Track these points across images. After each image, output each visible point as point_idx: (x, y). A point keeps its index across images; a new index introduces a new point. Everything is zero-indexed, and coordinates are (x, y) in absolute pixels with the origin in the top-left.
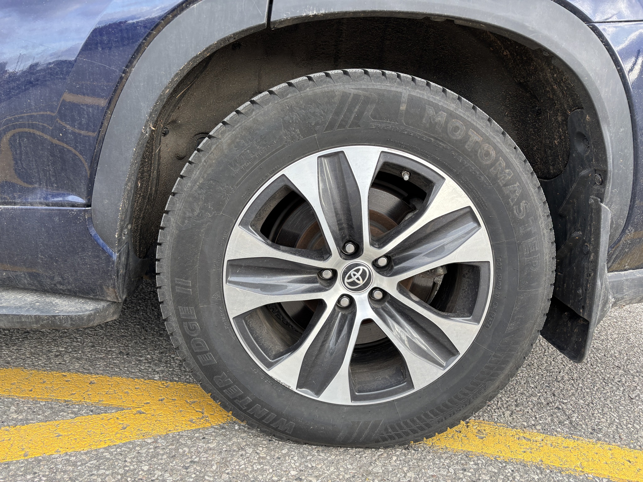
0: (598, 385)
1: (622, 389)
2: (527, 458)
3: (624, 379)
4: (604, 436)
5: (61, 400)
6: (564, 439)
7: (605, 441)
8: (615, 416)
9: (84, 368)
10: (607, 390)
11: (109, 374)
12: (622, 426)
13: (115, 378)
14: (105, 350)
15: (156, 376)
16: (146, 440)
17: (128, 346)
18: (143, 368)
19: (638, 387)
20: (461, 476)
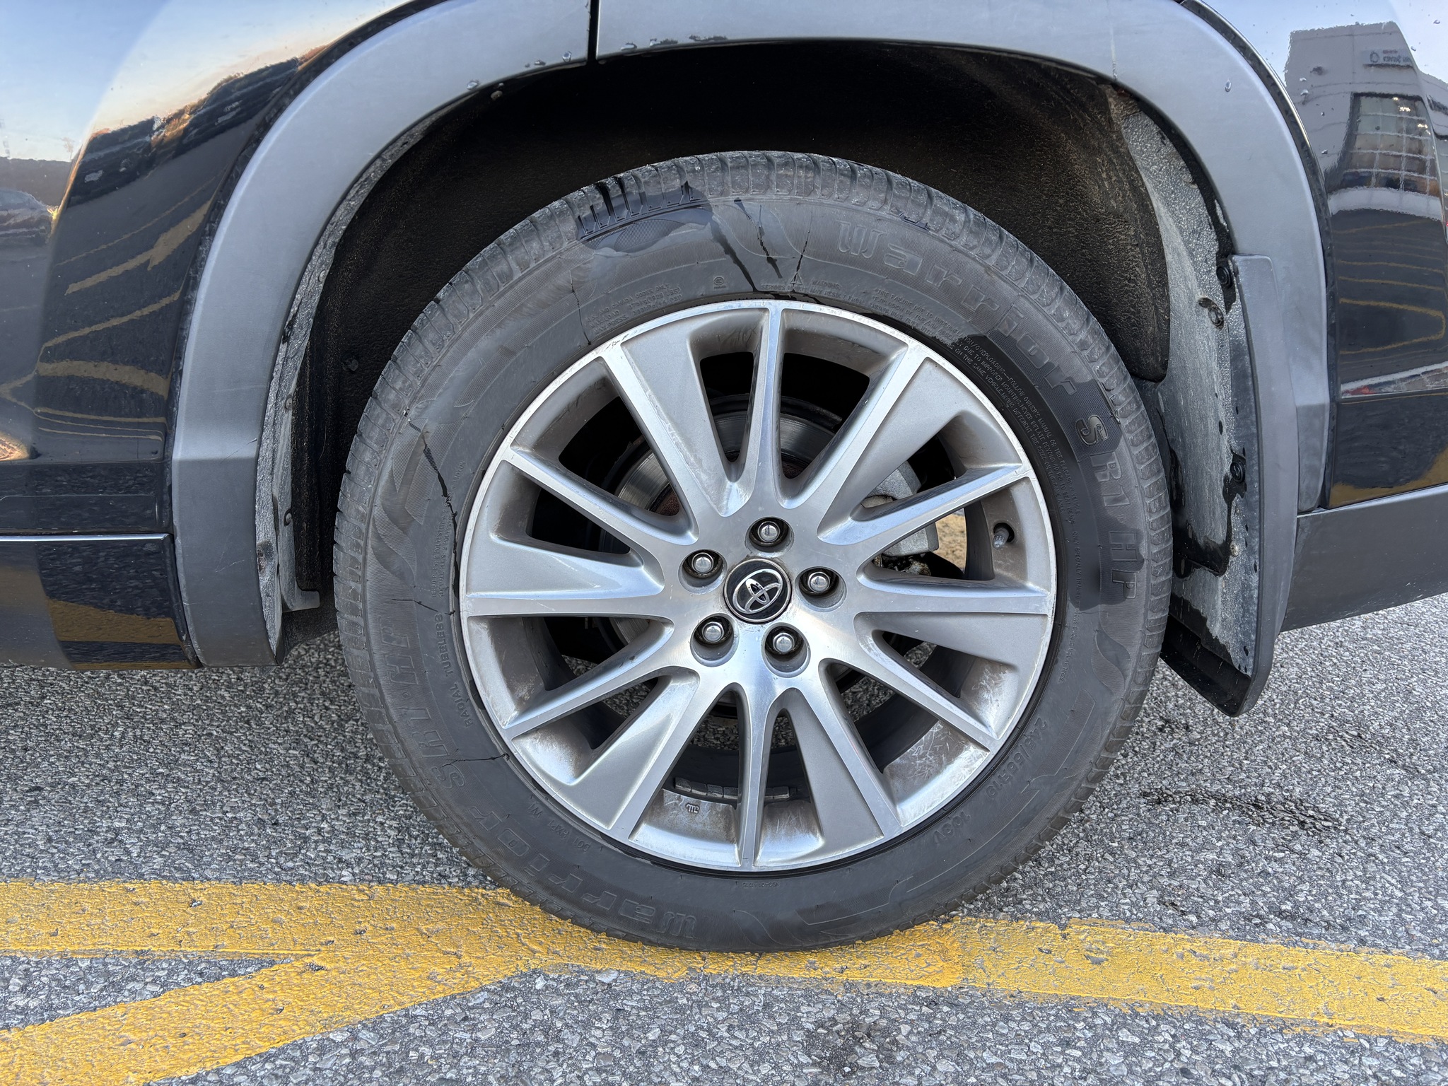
0: (1349, 809)
1: (1404, 814)
2: (1206, 1003)
3: (1407, 790)
4: (1373, 934)
5: (127, 951)
6: (1283, 948)
7: (1376, 946)
8: (1393, 881)
9: (175, 868)
10: (1371, 819)
11: (235, 877)
12: (1409, 905)
13: (247, 885)
14: (221, 819)
15: (344, 873)
16: (331, 1036)
17: (275, 804)
18: (313, 856)
19: (1440, 808)
20: (1060, 1061)
